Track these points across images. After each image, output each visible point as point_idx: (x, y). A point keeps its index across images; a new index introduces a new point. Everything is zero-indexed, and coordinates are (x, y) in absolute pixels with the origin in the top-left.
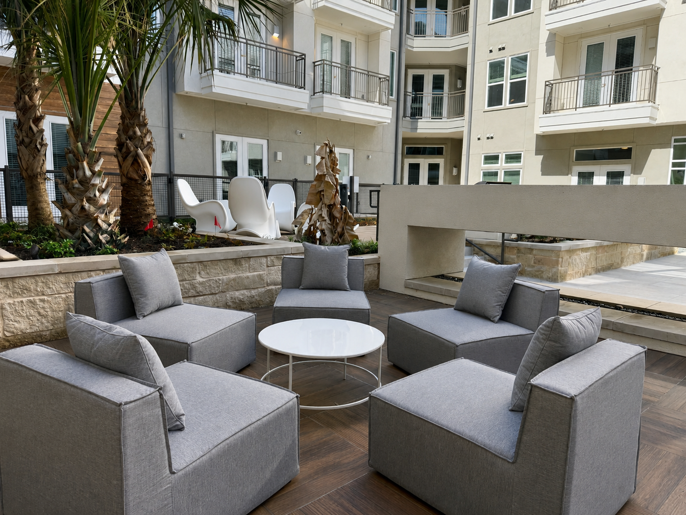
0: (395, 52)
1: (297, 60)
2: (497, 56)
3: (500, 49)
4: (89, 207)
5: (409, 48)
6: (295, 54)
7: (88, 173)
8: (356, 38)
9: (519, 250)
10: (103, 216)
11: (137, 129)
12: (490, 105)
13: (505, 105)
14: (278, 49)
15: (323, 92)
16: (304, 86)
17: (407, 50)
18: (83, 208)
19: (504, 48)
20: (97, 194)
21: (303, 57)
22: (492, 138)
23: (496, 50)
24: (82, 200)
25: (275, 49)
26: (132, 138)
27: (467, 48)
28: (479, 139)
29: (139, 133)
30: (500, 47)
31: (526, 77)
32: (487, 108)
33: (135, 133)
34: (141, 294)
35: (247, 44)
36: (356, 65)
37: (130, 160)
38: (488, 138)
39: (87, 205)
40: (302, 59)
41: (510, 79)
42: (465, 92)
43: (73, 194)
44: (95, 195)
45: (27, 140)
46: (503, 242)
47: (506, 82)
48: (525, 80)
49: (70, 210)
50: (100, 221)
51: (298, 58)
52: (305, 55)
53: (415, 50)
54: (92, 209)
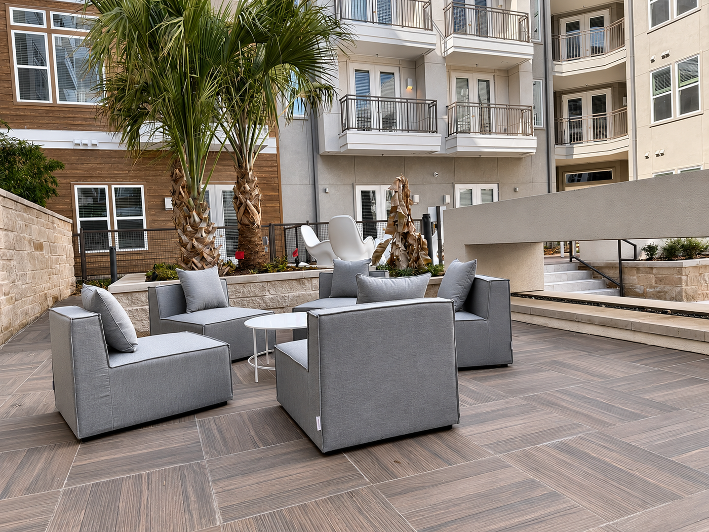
0: (541, 81)
1: (429, 108)
2: (660, 65)
3: (663, 57)
4: (198, 245)
5: (557, 74)
6: (427, 102)
7: (197, 219)
8: (494, 76)
9: (638, 269)
10: (207, 251)
11: (247, 186)
12: (657, 119)
13: (675, 116)
14: (408, 101)
15: (457, 132)
16: (436, 130)
17: (554, 77)
18: (193, 247)
19: (668, 55)
20: (204, 235)
21: (434, 103)
22: (662, 154)
23: (658, 59)
24: (193, 240)
25: (406, 100)
26: (244, 192)
27: (625, 62)
28: (647, 157)
29: (248, 188)
30: (663, 54)
31: (698, 81)
32: (653, 123)
33: (244, 188)
34: (190, 296)
35: (378, 101)
36: (495, 102)
37: (242, 209)
38: (658, 155)
39: (196, 243)
40: (433, 106)
41: (679, 88)
42: (626, 109)
43: (186, 235)
44: (202, 236)
45: (178, 202)
46: (620, 263)
47: (675, 91)
48: (698, 85)
49: (185, 248)
50: (205, 255)
51: (431, 105)
52: (436, 101)
53: (564, 75)
54: (200, 246)
